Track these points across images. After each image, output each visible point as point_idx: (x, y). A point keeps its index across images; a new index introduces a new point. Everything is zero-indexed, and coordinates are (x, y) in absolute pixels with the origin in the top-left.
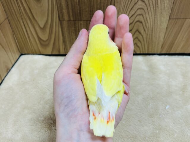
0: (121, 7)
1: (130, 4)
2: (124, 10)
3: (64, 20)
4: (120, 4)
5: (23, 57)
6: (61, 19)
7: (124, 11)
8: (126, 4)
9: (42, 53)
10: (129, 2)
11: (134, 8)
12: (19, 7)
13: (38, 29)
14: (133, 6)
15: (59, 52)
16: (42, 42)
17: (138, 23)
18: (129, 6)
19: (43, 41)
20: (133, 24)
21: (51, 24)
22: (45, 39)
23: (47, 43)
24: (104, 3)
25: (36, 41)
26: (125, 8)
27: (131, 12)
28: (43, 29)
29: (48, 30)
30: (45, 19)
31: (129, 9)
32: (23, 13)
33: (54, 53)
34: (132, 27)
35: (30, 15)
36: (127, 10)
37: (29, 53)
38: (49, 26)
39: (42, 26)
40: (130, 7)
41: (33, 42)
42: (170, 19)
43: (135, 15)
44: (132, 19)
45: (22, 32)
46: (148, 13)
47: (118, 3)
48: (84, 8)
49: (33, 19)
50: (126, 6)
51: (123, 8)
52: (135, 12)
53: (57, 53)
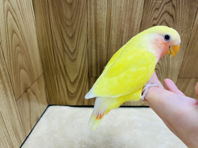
3: (92, 76)
5: (50, 108)
6: (90, 76)
9: (68, 105)
12: (56, 65)
13: (68, 83)
15: (83, 103)
16: (70, 95)
19: (71, 94)
21: (80, 79)
22: (72, 92)
23: (74, 95)
25: (64, 94)
28: (73, 83)
29: (77, 84)
30: (76, 75)
32: (58, 69)
33: (79, 104)
35: (64, 71)
37: (56, 104)
38: (78, 81)
39: (72, 81)
42: (179, 77)
45: (54, 85)
46: (162, 73)
49: (65, 75)
53: (81, 104)
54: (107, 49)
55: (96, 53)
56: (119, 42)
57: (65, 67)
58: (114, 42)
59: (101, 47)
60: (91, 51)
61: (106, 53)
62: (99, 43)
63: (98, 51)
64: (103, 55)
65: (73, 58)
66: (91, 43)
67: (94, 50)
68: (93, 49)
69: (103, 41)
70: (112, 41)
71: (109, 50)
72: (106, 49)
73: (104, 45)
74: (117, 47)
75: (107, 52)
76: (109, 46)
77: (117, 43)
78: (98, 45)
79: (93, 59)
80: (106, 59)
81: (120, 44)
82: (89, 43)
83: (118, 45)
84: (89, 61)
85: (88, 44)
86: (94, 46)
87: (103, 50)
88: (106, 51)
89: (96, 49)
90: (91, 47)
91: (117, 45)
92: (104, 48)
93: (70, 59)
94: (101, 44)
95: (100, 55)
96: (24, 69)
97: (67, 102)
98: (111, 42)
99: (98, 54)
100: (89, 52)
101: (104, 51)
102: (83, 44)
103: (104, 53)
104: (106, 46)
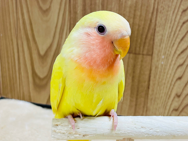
0: (165, 34)
1: (180, 30)
2: (169, 40)
4: (164, 29)
7: (170, 42)
8: (174, 29)
10: (179, 28)
13: (35, 56)
14: (184, 34)
16: (37, 81)
18: (178, 35)
19: (39, 78)
22: (42, 76)
23: (44, 82)
24: (139, 26)
25: (28, 77)
26: (172, 36)
27: (181, 44)
28: (43, 58)
30: (49, 42)
31: (178, 40)
34: (182, 73)
35: (29, 32)
36: (175, 40)
39: (42, 53)
40: (180, 37)
41: (24, 79)
44: (183, 58)
45: (13, 58)
47: (160, 26)
50: (173, 33)
51: (167, 37)
57: (31, 24)
65: (44, 7)
79: (78, 12)
84: (72, 16)
93: (40, 8)
95: (91, 5)
97: (32, 95)
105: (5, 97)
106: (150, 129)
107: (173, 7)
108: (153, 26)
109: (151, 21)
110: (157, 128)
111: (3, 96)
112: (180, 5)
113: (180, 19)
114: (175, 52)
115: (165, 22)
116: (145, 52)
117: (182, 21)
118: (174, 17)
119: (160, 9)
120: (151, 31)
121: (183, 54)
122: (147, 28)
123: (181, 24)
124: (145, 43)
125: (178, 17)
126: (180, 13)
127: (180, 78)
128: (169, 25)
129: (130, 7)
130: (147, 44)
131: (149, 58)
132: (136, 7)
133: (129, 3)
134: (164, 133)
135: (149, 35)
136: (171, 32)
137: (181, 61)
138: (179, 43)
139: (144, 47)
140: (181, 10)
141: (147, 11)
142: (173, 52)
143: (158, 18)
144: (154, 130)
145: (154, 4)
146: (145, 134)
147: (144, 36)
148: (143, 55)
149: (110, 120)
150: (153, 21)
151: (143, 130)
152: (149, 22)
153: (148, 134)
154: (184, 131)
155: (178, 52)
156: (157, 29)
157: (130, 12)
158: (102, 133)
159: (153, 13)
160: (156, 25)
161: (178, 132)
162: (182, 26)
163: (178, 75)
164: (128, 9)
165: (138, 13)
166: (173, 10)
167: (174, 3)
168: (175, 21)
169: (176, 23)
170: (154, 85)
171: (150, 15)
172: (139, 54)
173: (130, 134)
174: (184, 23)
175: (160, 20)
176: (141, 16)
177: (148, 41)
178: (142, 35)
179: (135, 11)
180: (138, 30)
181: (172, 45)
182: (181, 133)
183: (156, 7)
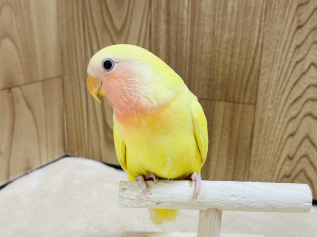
0: (273, 77)
1: (292, 72)
2: (277, 85)
4: (271, 70)
7: (279, 87)
8: (284, 71)
10: (291, 69)
11: (300, 83)
14: (298, 77)
17: (309, 119)
18: (290, 78)
20: (298, 120)
24: (239, 66)
26: (282, 80)
27: (294, 90)
31: (290, 85)
34: (296, 128)
36: (286, 86)
40: (293, 80)
41: (93, 133)
43: (303, 100)
44: (296, 108)
47: (266, 67)
48: (197, 71)
50: (283, 76)
51: (276, 81)
52: (304, 93)
54: (192, 25)
55: (168, 32)
56: (219, 8)
58: (206, 6)
59: (178, 18)
60: (156, 27)
61: (189, 36)
62: (173, 8)
63: (173, 28)
64: (182, 38)
66: (158, 9)
67: (163, 26)
68: (162, 22)
69: (183, 4)
70: (204, 4)
71: (196, 27)
72: (189, 23)
73: (185, 13)
74: (214, 20)
75: (192, 32)
76: (197, 17)
77: (215, 11)
78: (172, 15)
79: (161, 49)
80: (188, 48)
81: (221, 12)
82: (153, 9)
83: (217, 15)
85: (151, 11)
86: (163, 17)
87: (182, 25)
88: (189, 30)
89: (168, 23)
90: (157, 18)
91: (215, 16)
92: (185, 22)
94: (178, 11)
95: (177, 40)
96: (13, 41)
98: (200, 8)
99: (173, 35)
100: (153, 30)
101: (185, 29)
102: (142, 10)
103: (185, 35)
104: (190, 16)
105: (70, 154)
106: (243, 198)
107: (283, 42)
108: (256, 66)
109: (254, 59)
110: (252, 197)
111: (68, 154)
112: (292, 40)
113: (293, 57)
114: (286, 101)
115: (273, 61)
116: (246, 101)
117: (295, 60)
118: (284, 56)
119: (266, 44)
120: (254, 73)
121: (296, 103)
122: (249, 69)
123: (293, 64)
124: (246, 88)
125: (290, 54)
126: (292, 50)
127: (292, 135)
128: (278, 65)
129: (227, 42)
130: (249, 90)
131: (251, 108)
132: (234, 42)
133: (226, 37)
134: (260, 204)
135: (252, 79)
136: (281, 75)
137: (293, 112)
138: (292, 89)
139: (245, 93)
140: (293, 46)
141: (249, 47)
142: (283, 101)
143: (264, 57)
144: (248, 199)
145: (258, 38)
146: (237, 204)
147: (245, 80)
148: (244, 103)
149: (191, 186)
150: (257, 60)
151: (233, 199)
152: (251, 61)
153: (240, 205)
154: (288, 202)
155: (290, 101)
156: (262, 71)
157: (226, 49)
158: (181, 201)
159: (256, 49)
160: (260, 65)
161: (280, 202)
162: (294, 67)
163: (290, 130)
164: (224, 45)
165: (238, 50)
166: (282, 46)
167: (285, 37)
168: (286, 59)
169: (287, 63)
170: (258, 142)
171: (253, 53)
172: (239, 103)
173: (216, 203)
174: (298, 63)
175: (266, 59)
176: (241, 53)
177: (250, 85)
178: (242, 78)
179: (233, 47)
180: (237, 72)
181: (281, 91)
182: (284, 205)
183: (260, 42)
